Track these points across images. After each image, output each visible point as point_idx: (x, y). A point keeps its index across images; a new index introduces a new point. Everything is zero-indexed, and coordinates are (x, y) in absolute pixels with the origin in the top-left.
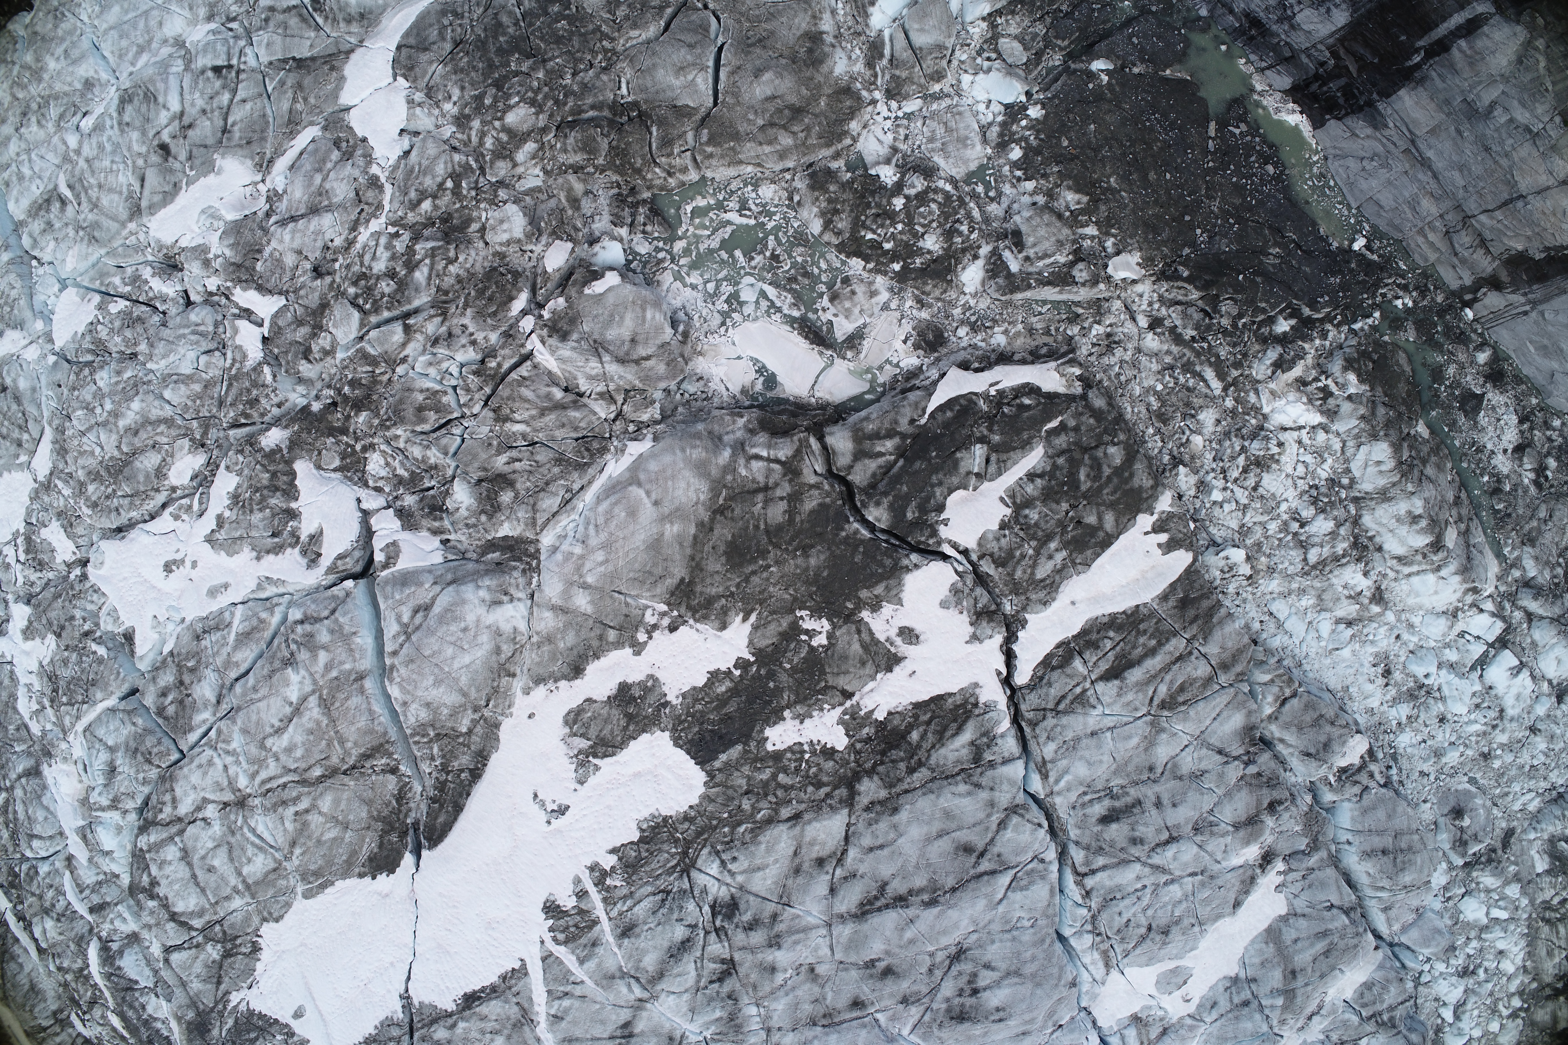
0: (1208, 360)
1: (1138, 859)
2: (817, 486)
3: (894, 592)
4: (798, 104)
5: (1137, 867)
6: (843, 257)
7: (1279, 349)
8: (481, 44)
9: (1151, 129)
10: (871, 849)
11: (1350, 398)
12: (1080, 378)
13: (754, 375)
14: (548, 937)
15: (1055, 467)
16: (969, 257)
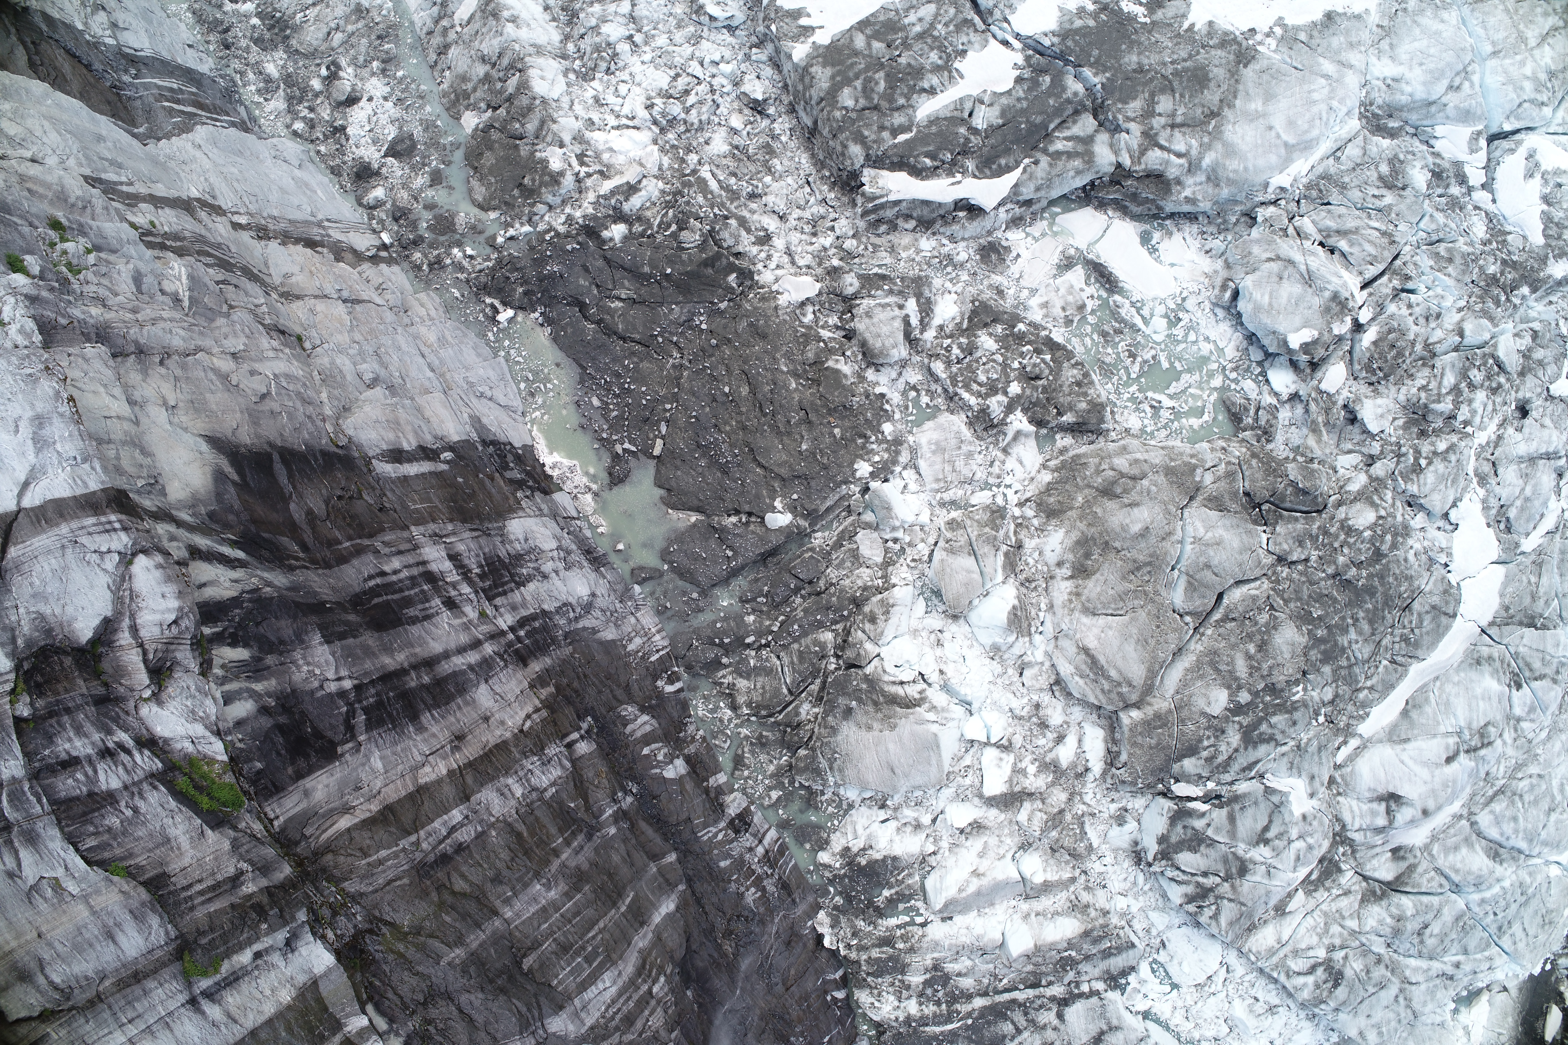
0: (714, 196)
2: (1128, 119)
3: (1066, 18)
4: (1105, 500)
6: (1069, 347)
7: (626, 207)
8: (1388, 603)
9: (732, 446)
11: (562, 145)
12: (863, 183)
13: (1161, 247)
15: (908, 99)
16: (948, 331)
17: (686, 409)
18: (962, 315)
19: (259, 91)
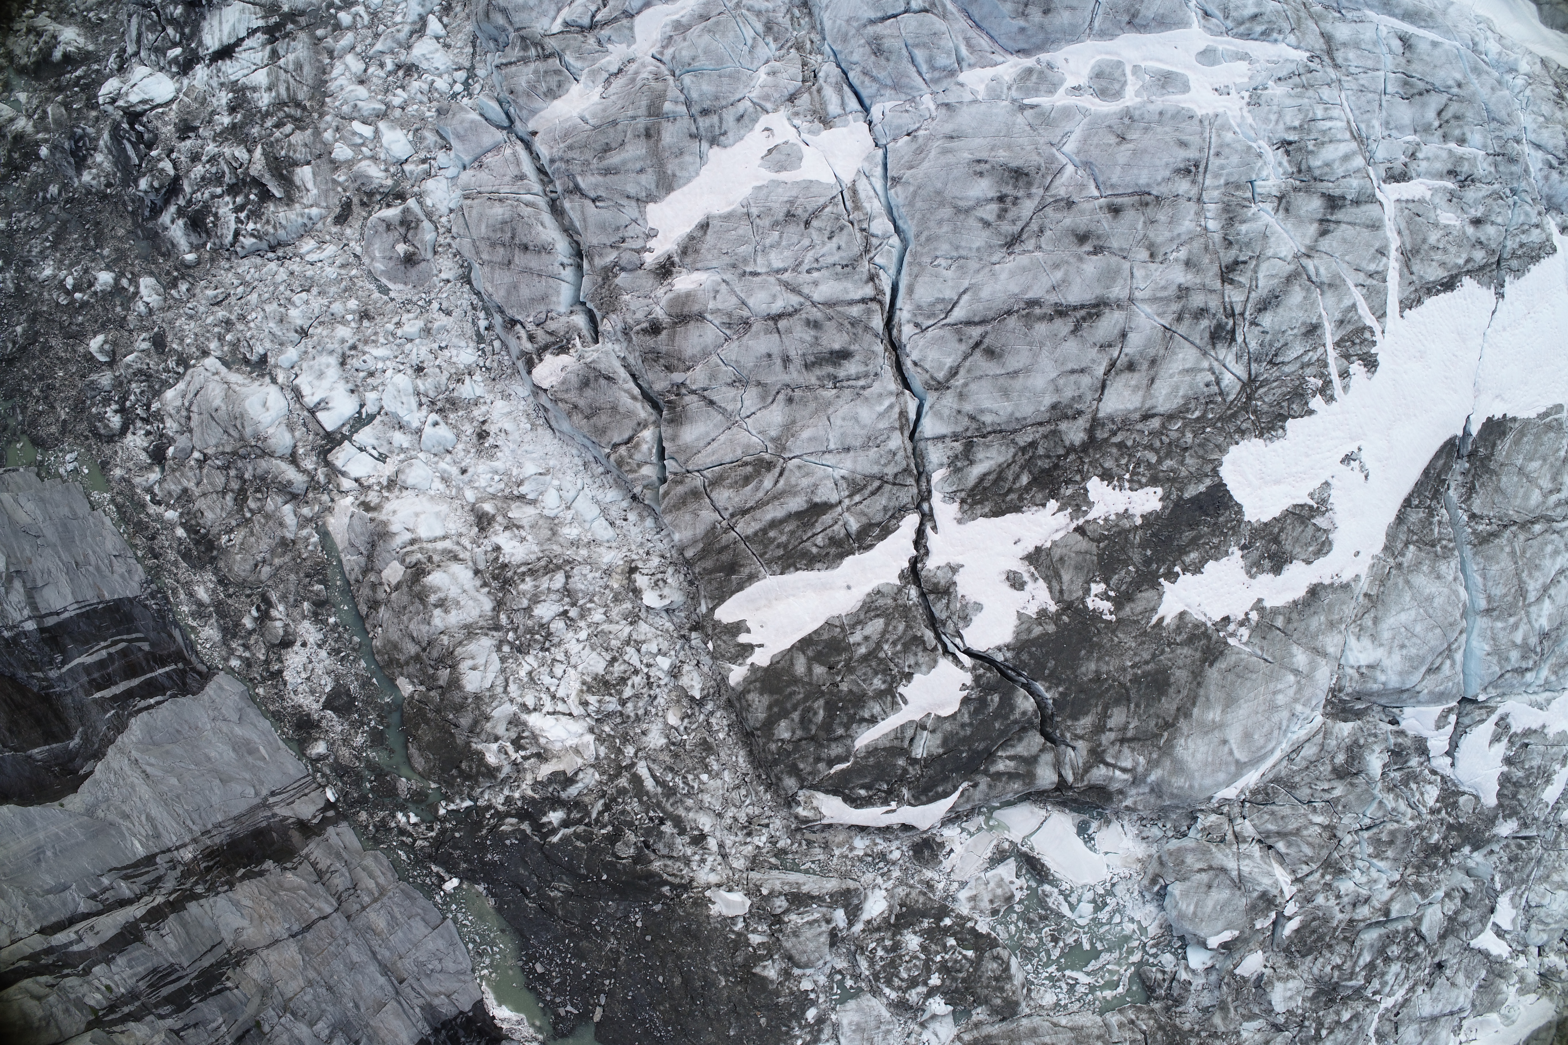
0: (649, 798)
1: (814, 304)
2: (1077, 737)
3: (1024, 626)
5: (816, 297)
6: (994, 934)
7: (564, 795)
9: (666, 1023)
10: (1082, 371)
11: (497, 739)
12: (798, 804)
13: (1097, 836)
14: (1378, 337)
15: (847, 727)
16: (875, 924)
17: (624, 988)
18: (891, 908)
19: (192, 614)
